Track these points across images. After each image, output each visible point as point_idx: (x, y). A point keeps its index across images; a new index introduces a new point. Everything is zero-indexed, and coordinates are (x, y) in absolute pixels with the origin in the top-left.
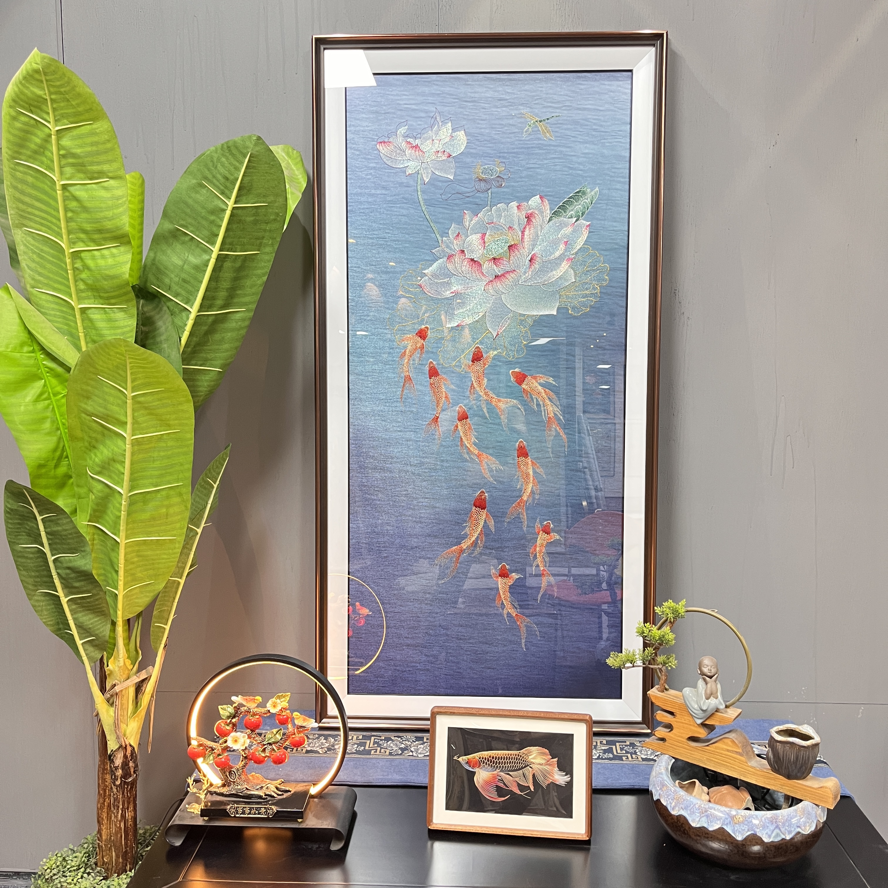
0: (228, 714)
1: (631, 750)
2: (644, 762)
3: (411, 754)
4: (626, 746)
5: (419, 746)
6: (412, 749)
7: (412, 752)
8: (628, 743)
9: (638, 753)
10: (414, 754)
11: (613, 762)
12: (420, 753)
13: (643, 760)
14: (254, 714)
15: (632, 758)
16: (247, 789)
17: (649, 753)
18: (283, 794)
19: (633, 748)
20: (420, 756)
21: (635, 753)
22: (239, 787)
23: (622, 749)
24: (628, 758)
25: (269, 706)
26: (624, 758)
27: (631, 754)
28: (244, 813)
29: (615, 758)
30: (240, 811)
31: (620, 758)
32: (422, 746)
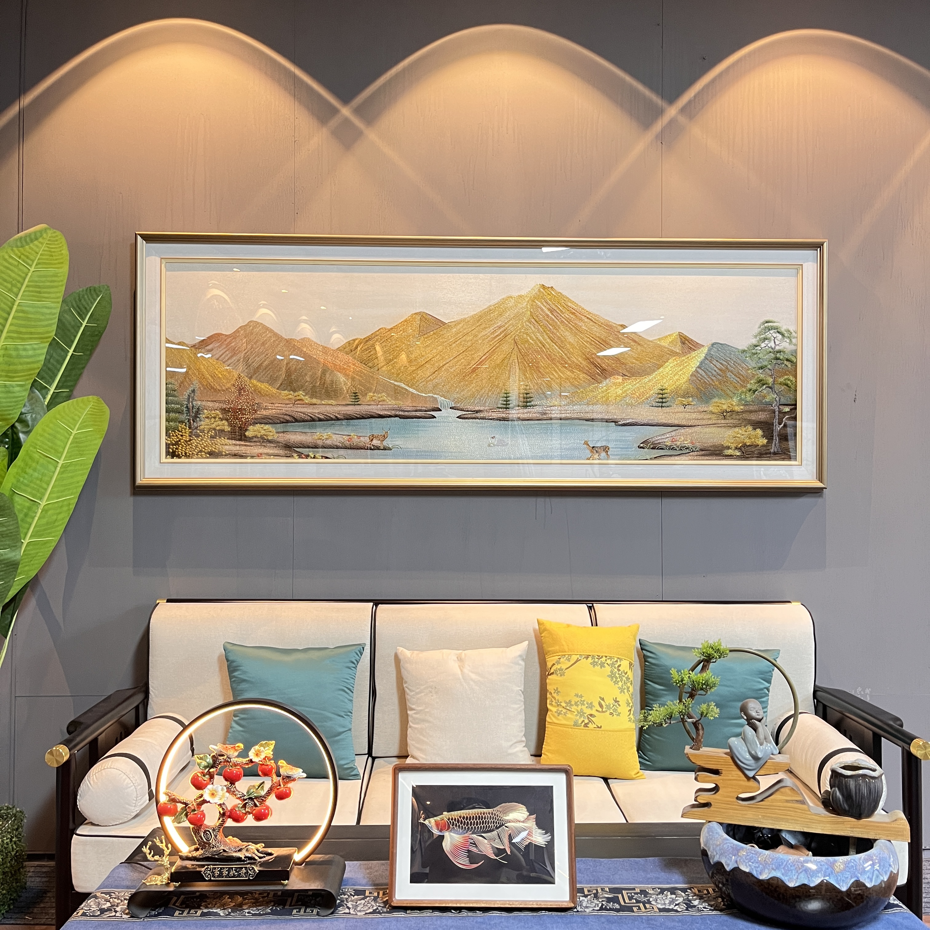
0: (206, 764)
1: (643, 898)
2: (662, 914)
3: (347, 911)
4: (635, 893)
5: (359, 902)
6: (349, 904)
7: (349, 908)
8: (638, 890)
9: (653, 903)
10: (352, 911)
11: (621, 913)
12: (360, 911)
13: (660, 910)
14: (235, 765)
15: (646, 908)
16: (224, 851)
17: (667, 902)
18: (264, 857)
19: (645, 896)
20: (359, 914)
21: (649, 902)
22: (215, 849)
23: (630, 898)
24: (640, 908)
25: (252, 754)
26: (635, 909)
27: (644, 903)
28: (221, 875)
29: (623, 909)
30: (217, 873)
31: (630, 909)
32: (363, 901)
